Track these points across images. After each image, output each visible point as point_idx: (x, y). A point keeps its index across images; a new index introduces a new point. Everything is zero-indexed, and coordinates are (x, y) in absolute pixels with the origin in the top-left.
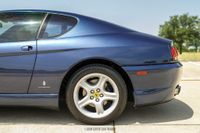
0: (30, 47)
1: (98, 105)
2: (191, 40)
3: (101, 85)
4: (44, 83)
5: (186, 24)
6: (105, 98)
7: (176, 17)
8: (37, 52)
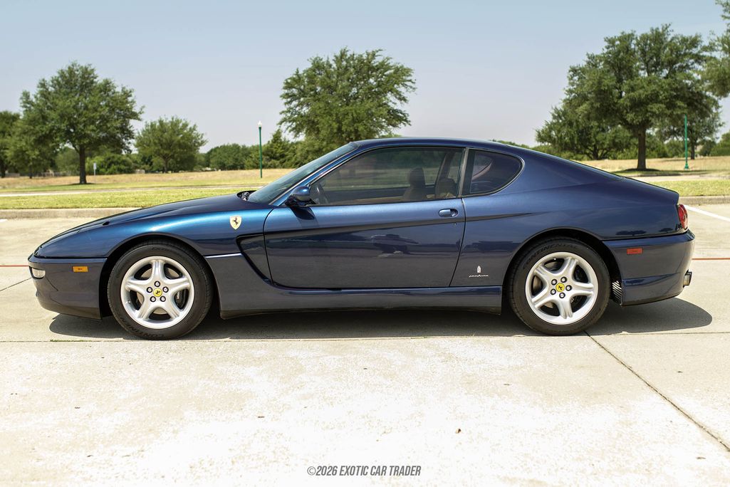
0: (453, 210)
1: (565, 303)
2: (675, 120)
3: (568, 270)
4: (479, 269)
5: (658, 65)
6: (574, 292)
7: (626, 39)
8: (465, 220)
